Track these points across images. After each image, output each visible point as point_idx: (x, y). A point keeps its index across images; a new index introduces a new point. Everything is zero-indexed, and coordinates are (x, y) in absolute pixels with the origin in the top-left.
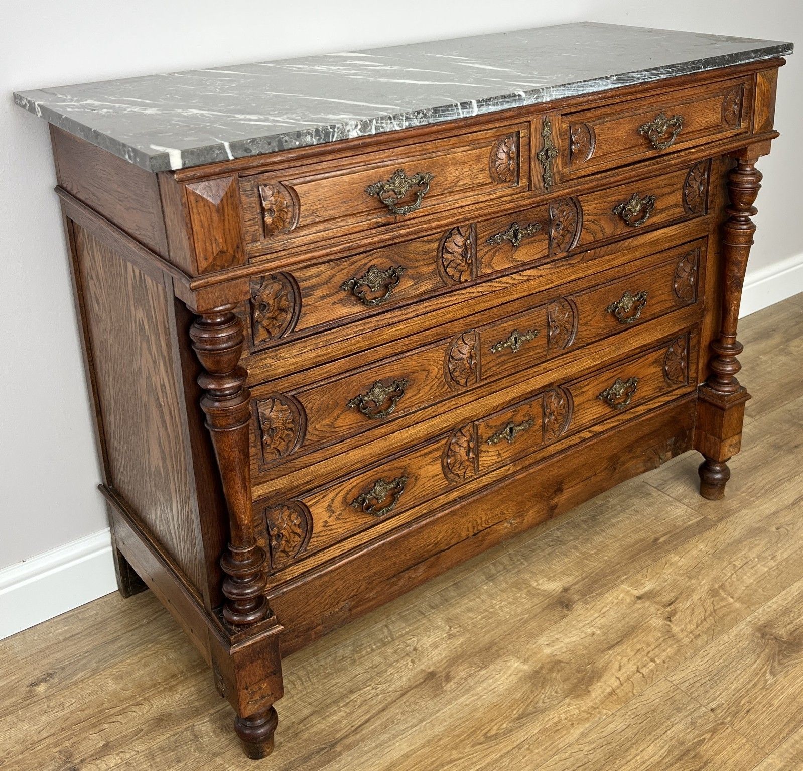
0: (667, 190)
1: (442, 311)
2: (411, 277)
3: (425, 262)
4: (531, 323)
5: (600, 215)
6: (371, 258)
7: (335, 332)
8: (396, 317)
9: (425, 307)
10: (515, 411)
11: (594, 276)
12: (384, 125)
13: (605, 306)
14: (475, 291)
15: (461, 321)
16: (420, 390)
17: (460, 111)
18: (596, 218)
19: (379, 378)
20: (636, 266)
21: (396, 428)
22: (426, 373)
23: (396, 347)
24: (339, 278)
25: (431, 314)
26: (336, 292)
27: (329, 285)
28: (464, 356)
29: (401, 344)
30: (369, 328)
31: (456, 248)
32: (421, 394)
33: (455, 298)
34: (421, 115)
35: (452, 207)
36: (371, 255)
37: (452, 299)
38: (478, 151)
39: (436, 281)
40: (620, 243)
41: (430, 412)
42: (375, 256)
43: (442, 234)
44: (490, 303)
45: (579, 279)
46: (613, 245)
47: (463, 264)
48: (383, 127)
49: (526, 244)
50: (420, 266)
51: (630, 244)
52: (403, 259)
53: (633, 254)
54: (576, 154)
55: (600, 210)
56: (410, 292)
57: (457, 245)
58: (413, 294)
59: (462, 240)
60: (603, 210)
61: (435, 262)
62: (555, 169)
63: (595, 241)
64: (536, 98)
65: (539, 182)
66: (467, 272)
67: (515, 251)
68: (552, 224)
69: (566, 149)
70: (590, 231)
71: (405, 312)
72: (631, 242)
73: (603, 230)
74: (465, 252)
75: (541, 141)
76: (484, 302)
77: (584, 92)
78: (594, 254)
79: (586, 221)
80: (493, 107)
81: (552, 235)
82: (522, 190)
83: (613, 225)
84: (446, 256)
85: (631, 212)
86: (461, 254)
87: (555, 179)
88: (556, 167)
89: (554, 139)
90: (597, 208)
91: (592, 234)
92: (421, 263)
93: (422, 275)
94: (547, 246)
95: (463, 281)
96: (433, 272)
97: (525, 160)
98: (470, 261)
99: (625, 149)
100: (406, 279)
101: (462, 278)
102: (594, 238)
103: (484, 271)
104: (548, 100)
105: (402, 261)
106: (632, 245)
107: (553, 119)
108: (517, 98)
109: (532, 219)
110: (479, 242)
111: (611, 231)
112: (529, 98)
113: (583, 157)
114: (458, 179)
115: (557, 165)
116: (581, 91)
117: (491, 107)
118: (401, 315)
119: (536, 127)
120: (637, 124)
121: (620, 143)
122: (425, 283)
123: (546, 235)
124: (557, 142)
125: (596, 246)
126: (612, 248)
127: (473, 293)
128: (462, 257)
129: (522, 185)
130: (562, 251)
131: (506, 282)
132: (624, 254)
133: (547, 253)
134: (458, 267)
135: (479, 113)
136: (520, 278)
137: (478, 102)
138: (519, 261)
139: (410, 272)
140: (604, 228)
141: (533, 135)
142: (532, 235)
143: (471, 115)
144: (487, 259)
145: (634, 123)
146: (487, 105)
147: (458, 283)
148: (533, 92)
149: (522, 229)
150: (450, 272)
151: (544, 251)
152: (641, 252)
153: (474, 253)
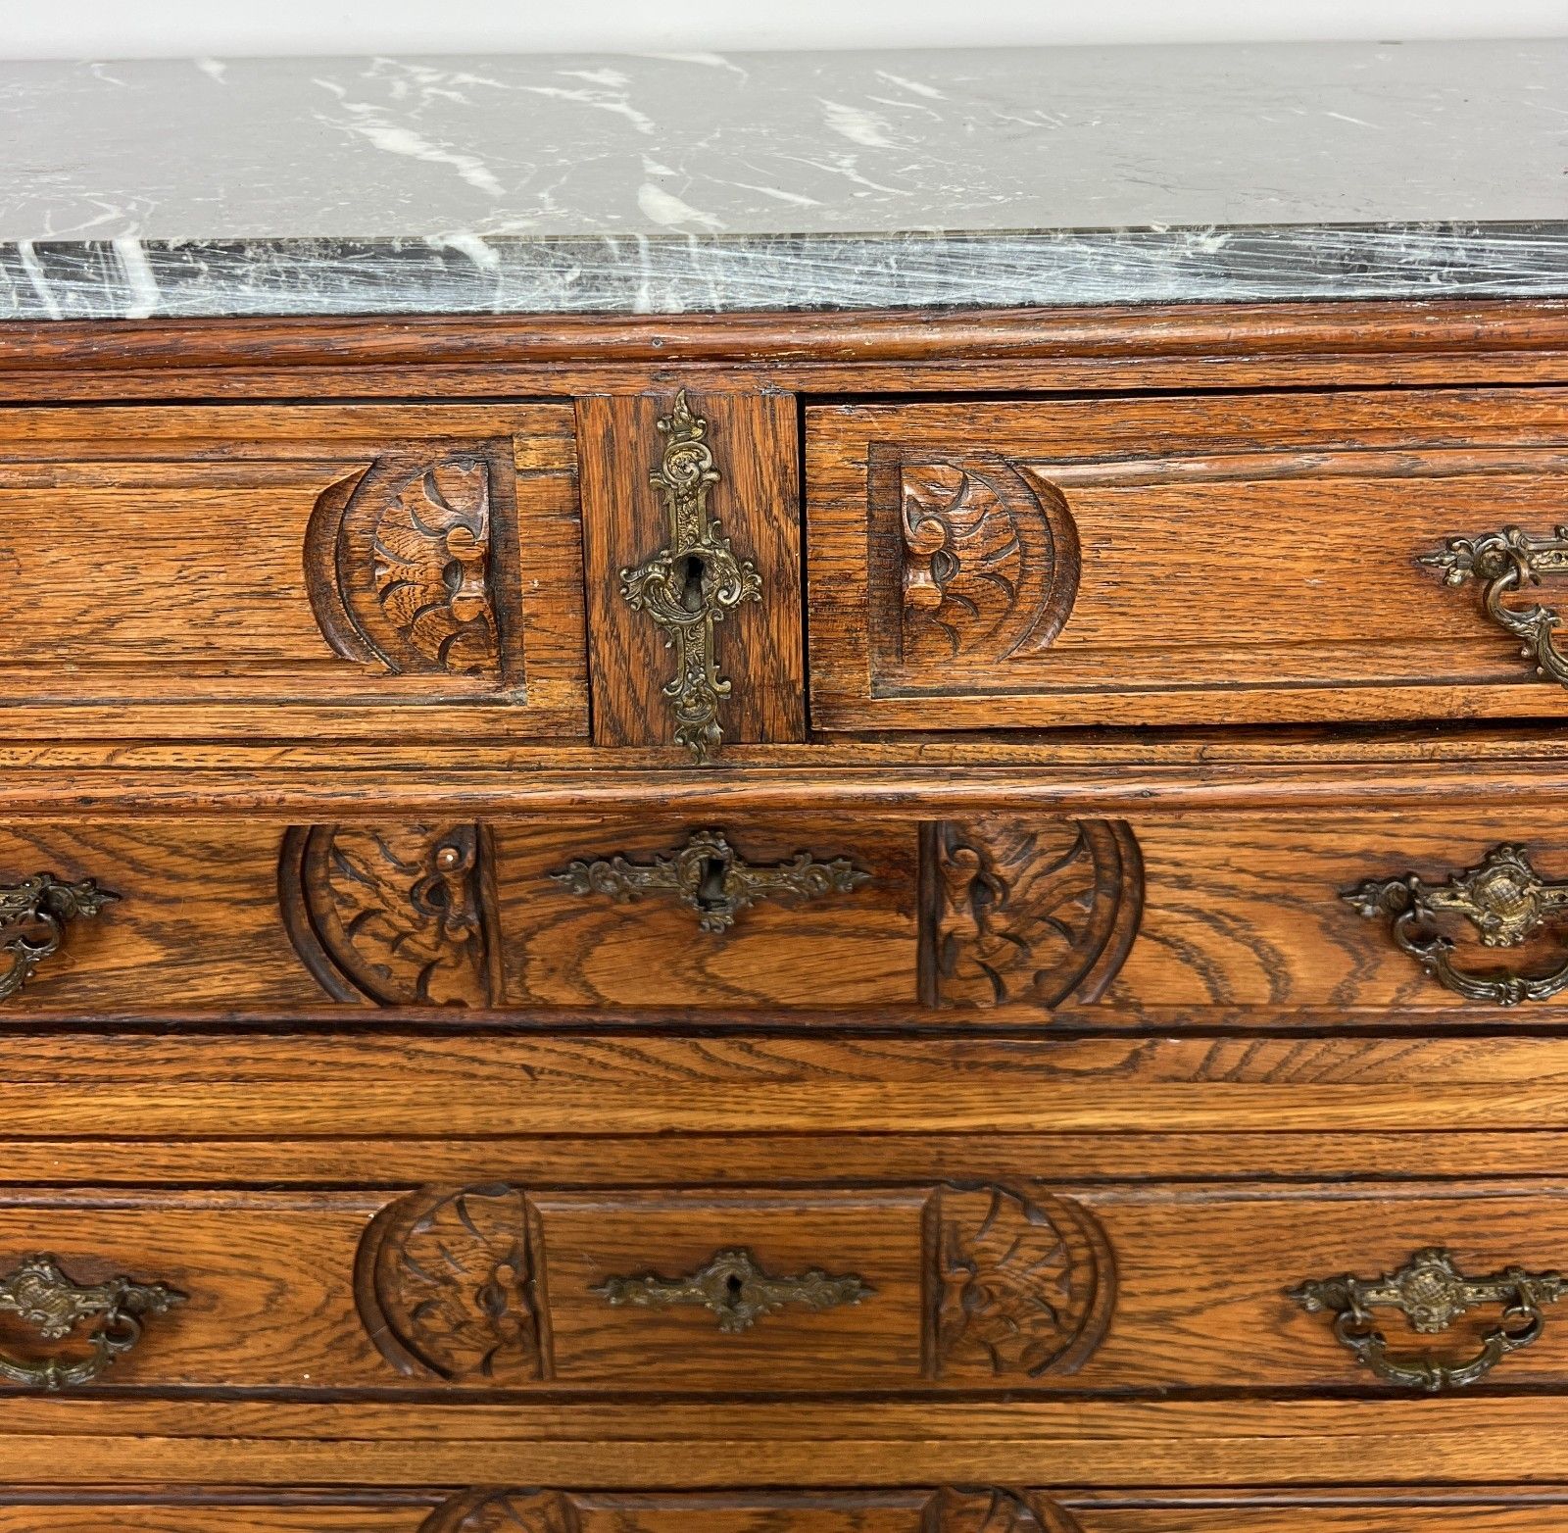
1: (332, 1088)
2: (152, 932)
3: (221, 890)
4: (832, 1242)
8: (91, 1060)
9: (233, 1060)
10: (769, 1515)
11: (1223, 1142)
13: (1292, 1275)
14: (492, 1056)
15: (437, 1148)
16: (244, 1336)
17: (39, 283)
19: (45, 1247)
20: (1512, 1156)
21: (149, 1425)
22: (267, 1287)
23: (114, 1163)
25: (277, 1087)
28: (462, 1277)
29: (139, 1159)
31: (385, 869)
32: (250, 1352)
33: (383, 1060)
37: (367, 1058)
39: (278, 975)
40: (1387, 1048)
41: (304, 1419)
44: (596, 1115)
46: (1345, 1047)
47: (427, 939)
49: (779, 930)
50: (194, 899)
51: (1454, 1062)
52: (102, 857)
53: (1493, 1104)
54: (937, 612)
55: (1262, 875)
56: (158, 987)
57: (391, 857)
58: (168, 999)
59: (419, 840)
60: (1283, 878)
61: (268, 901)
62: (754, 664)
63: (1217, 1004)
64: (577, 282)
65: (641, 711)
66: (459, 972)
67: (719, 945)
68: (941, 879)
69: (847, 578)
70: (1188, 954)
71: (135, 1055)
72: (1460, 1056)
73: (1274, 967)
74: (438, 893)
75: (651, 513)
76: (561, 1105)
77: (951, 297)
78: (1209, 1058)
79: (1166, 906)
80: (266, 292)
81: (946, 925)
82: (547, 730)
83: (1346, 957)
84: (343, 886)
85: (1476, 925)
86: (411, 896)
87: (758, 715)
88: (764, 658)
89: (741, 516)
90: (1236, 862)
91: (1203, 971)
92: (195, 889)
93: (204, 936)
94: (912, 964)
95: (439, 1000)
96: (263, 936)
97: (554, 589)
98: (463, 935)
99: (1322, 643)
100: (120, 935)
101: (437, 991)
102: (1214, 992)
103: (542, 991)
104: (673, 304)
105: (97, 863)
106: (1469, 1070)
107: (740, 414)
108: (439, 264)
109: (817, 833)
110: (508, 869)
111: (1330, 984)
112: (530, 278)
113: (1004, 635)
114: (113, 612)
115: (772, 649)
116: (925, 284)
117: (247, 290)
118: (111, 1061)
119: (609, 436)
120: (1419, 523)
121: (1278, 605)
122: (223, 967)
123: (908, 916)
124: (767, 532)
125: (1237, 1022)
126: (1330, 1059)
127: (482, 1062)
128: (421, 909)
129: (544, 704)
130: (1016, 1001)
131: (664, 1058)
132: (1431, 1090)
133: (913, 996)
134: (407, 942)
135: (170, 308)
136: (745, 1060)
137: (157, 251)
138: (738, 992)
139: (141, 911)
140: (1281, 959)
141: (595, 471)
142: (819, 903)
143: (113, 313)
144: (555, 947)
145: (1391, 517)
146: (218, 274)
147: (415, 1003)
148: (553, 250)
149: (753, 866)
150: (370, 950)
151: (893, 982)
152: (1548, 1106)
153: (488, 902)
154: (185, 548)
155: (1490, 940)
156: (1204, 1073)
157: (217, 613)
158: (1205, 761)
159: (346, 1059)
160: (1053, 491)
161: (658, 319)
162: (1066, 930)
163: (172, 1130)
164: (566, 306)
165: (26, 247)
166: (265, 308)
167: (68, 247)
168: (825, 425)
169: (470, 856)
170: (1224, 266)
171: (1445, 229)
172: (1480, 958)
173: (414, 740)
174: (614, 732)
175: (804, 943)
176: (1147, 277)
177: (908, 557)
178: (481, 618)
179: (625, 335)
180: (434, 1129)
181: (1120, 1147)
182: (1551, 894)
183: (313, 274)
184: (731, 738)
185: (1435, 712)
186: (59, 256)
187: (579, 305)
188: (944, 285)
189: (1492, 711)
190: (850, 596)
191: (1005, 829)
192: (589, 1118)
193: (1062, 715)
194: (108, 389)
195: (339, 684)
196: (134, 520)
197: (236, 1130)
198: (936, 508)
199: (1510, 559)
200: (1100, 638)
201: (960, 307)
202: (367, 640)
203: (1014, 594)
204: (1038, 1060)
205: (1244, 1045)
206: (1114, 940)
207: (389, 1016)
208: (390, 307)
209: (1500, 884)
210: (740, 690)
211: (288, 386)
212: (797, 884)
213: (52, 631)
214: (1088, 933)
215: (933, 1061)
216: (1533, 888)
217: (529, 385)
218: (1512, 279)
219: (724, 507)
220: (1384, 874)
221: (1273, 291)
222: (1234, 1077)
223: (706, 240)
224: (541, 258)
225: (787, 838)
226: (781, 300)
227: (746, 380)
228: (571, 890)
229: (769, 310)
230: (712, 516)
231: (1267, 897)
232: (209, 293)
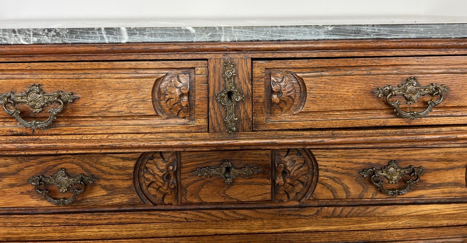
0: (441, 165)
1: (141, 225)
2: (104, 188)
3: (120, 177)
5: (342, 173)
6: (59, 161)
7: (23, 218)
8: (88, 219)
9: (120, 219)
11: (337, 233)
12: (7, 37)
14: (178, 216)
15: (164, 239)
17: (105, 36)
18: (337, 176)
20: (399, 235)
24: (27, 173)
25: (129, 225)
26: (24, 184)
27: (16, 176)
30: (58, 223)
31: (157, 171)
33: (154, 217)
34: (53, 33)
35: (105, 132)
36: (59, 159)
37: (150, 217)
38: (137, 81)
39: (132, 197)
40: (371, 209)
42: (64, 160)
43: (139, 155)
44: (200, 230)
45: (317, 232)
46: (362, 208)
47: (165, 188)
48: (5, 39)
49: (241, 183)
50: (115, 179)
51: (385, 211)
52: (95, 170)
53: (394, 222)
54: (278, 104)
55: (343, 168)
56: (104, 201)
57: (159, 169)
58: (106, 204)
59: (165, 164)
60: (347, 169)
61: (131, 179)
62: (242, 115)
63: (335, 199)
64: (210, 36)
65: (219, 125)
66: (171, 196)
67: (229, 188)
68: (276, 171)
69: (260, 97)
70: (328, 187)
71: (98, 218)
72: (386, 210)
73: (346, 189)
74: (168, 177)
75: (222, 83)
76: (192, 228)
77: (281, 38)
78: (333, 211)
79: (323, 176)
80: (150, 38)
81: (277, 182)
82: (199, 129)
83: (361, 187)
84: (147, 176)
85: (387, 179)
86: (162, 178)
87: (243, 126)
88: (244, 113)
89: (240, 83)
90: (337, 166)
91: (331, 191)
92: (115, 177)
93: (116, 188)
94: (270, 191)
95: (167, 203)
96: (129, 188)
97: (202, 99)
98: (173, 186)
99: (354, 110)
100: (98, 188)
101: (166, 201)
102: (334, 196)
103: (189, 200)
104: (228, 40)
105: (94, 171)
106: (389, 213)
107: (240, 62)
108: (184, 32)
109: (250, 161)
110: (183, 170)
111: (358, 193)
112: (201, 35)
113: (291, 110)
114: (111, 105)
115: (246, 111)
116: (276, 36)
117: (146, 37)
118: (92, 220)
119: (214, 67)
120: (372, 85)
121: (346, 102)
122: (119, 195)
123: (269, 180)
124: (245, 86)
125: (339, 204)
126: (359, 211)
127: (176, 217)
128: (164, 180)
129: (199, 124)
130: (292, 200)
131: (216, 215)
132: (381, 219)
133: (270, 199)
134: (160, 189)
135: (130, 41)
136: (234, 215)
137: (129, 29)
138: (233, 199)
139: (103, 183)
140: (348, 188)
141: (211, 74)
142: (250, 177)
143: (119, 41)
144: (193, 189)
145: (366, 83)
146: (140, 34)
147: (161, 204)
148: (206, 29)
149: (236, 168)
150: (152, 191)
151: (266, 195)
152: (405, 223)
153: (179, 179)
154: (128, 91)
155: (391, 182)
156: (333, 216)
157: (133, 105)
158: (333, 134)
159: (145, 217)
160: (301, 79)
161: (226, 43)
162: (302, 183)
163: (104, 237)
164: (208, 40)
165: (103, 29)
166: (149, 41)
167: (111, 29)
168: (256, 65)
169: (175, 168)
170: (333, 33)
171: (373, 26)
172: (389, 186)
173: (171, 132)
174: (213, 129)
175: (247, 187)
176: (318, 35)
177: (272, 92)
178: (187, 106)
179: (219, 46)
180: (163, 235)
181: (315, 235)
182: (402, 171)
183: (159, 34)
184: (237, 131)
185: (378, 125)
186: (109, 31)
187: (210, 40)
188: (280, 36)
189: (389, 124)
190: (261, 100)
191: (289, 159)
192: (198, 231)
193: (304, 126)
194: (115, 58)
195: (156, 121)
196: (118, 85)
197: (119, 237)
198: (278, 82)
199: (390, 91)
200: (311, 109)
201: (283, 40)
202: (163, 111)
203: (293, 100)
204: (297, 213)
205: (341, 208)
206: (312, 185)
207: (155, 208)
208: (174, 41)
209: (392, 169)
210: (240, 120)
211: (152, 57)
212: (246, 172)
213: (98, 109)
214: (307, 184)
215: (274, 214)
216: (399, 170)
217: (199, 56)
218: (387, 35)
219: (237, 82)
220: (368, 168)
221: (342, 37)
222: (339, 216)
223: (235, 27)
224: (203, 31)
225: (244, 162)
226: (249, 39)
227: (242, 55)
228: (197, 175)
229: (247, 41)
230: (234, 83)
231: (344, 173)
232: (138, 38)
